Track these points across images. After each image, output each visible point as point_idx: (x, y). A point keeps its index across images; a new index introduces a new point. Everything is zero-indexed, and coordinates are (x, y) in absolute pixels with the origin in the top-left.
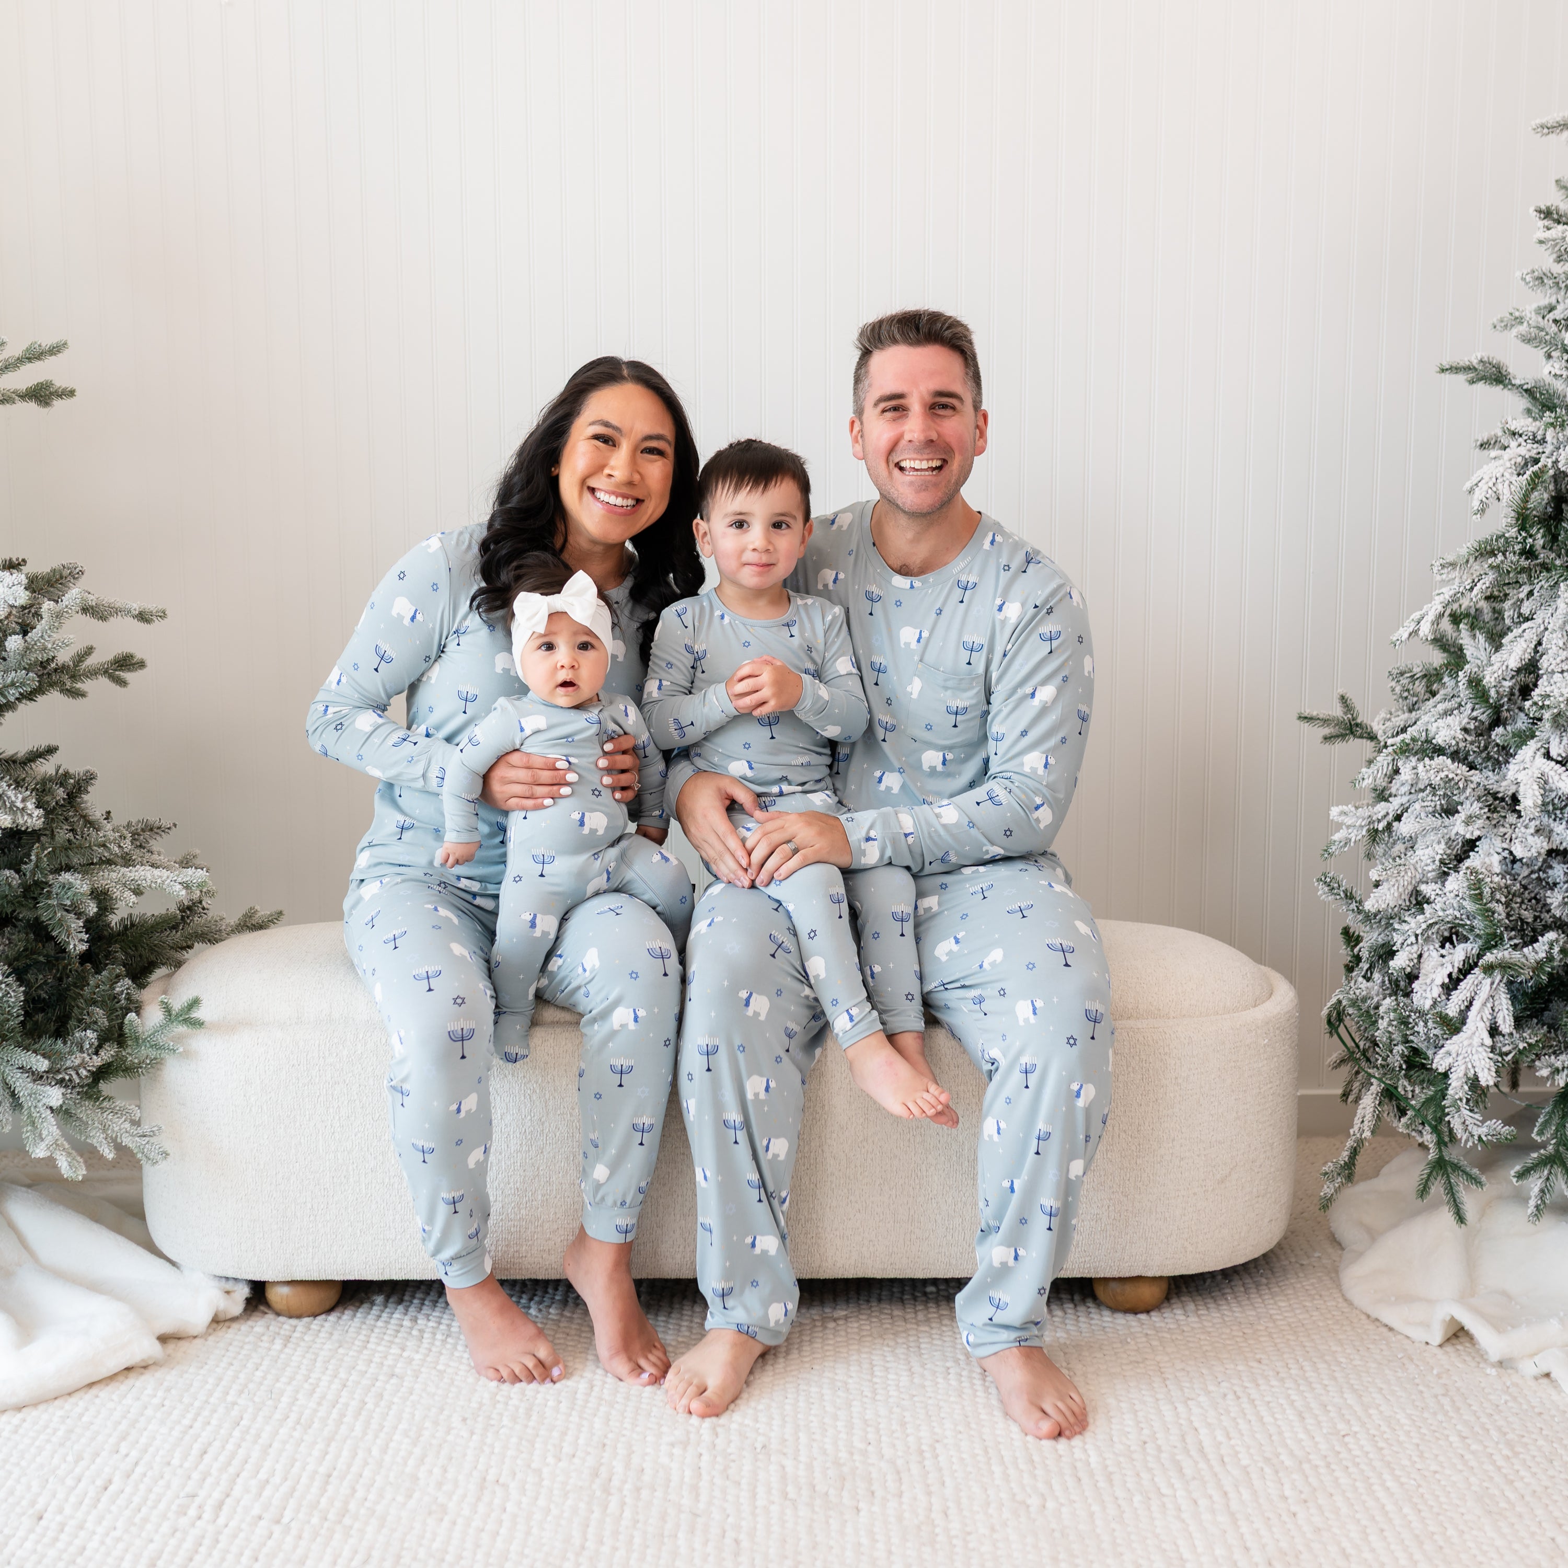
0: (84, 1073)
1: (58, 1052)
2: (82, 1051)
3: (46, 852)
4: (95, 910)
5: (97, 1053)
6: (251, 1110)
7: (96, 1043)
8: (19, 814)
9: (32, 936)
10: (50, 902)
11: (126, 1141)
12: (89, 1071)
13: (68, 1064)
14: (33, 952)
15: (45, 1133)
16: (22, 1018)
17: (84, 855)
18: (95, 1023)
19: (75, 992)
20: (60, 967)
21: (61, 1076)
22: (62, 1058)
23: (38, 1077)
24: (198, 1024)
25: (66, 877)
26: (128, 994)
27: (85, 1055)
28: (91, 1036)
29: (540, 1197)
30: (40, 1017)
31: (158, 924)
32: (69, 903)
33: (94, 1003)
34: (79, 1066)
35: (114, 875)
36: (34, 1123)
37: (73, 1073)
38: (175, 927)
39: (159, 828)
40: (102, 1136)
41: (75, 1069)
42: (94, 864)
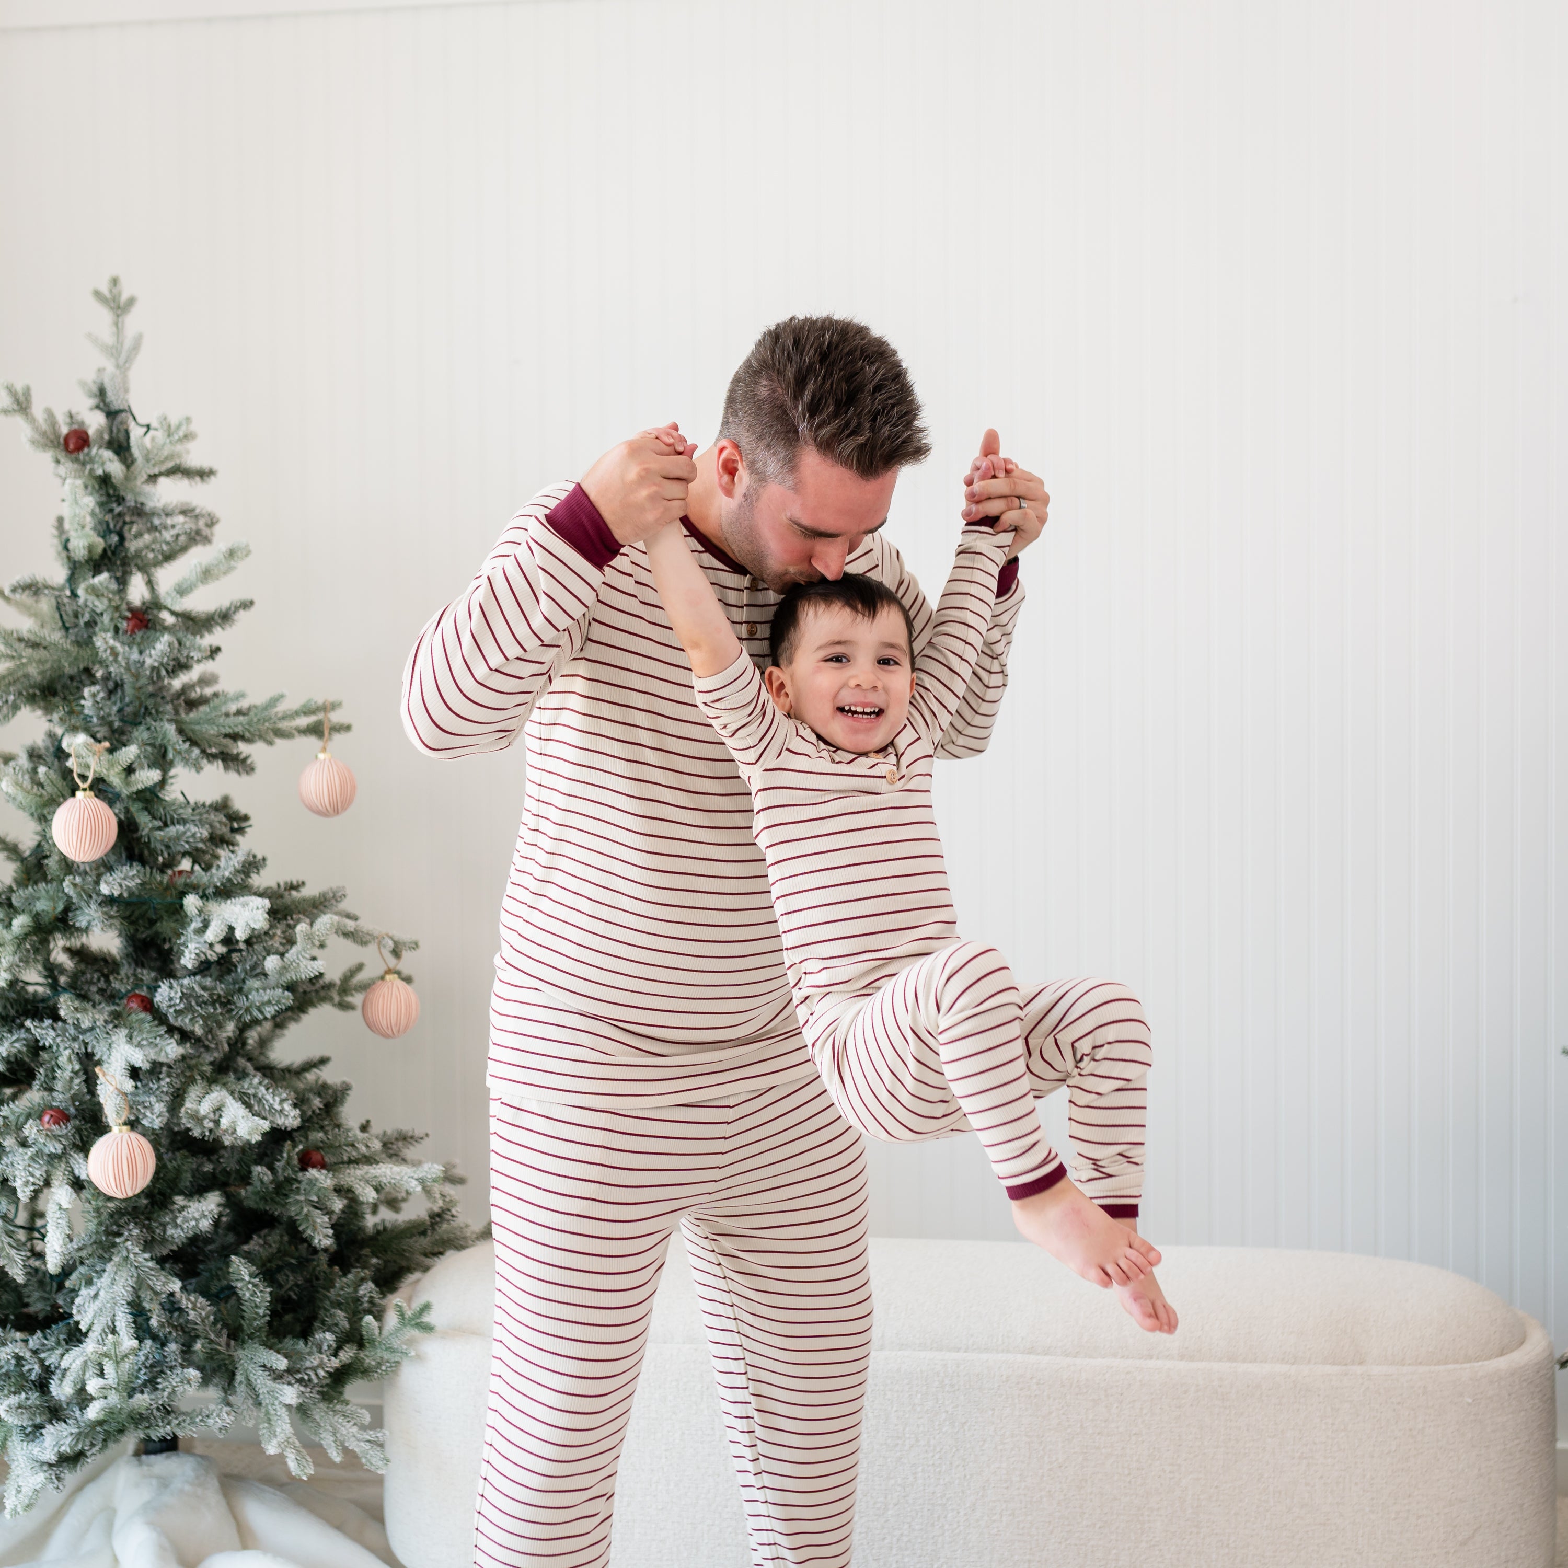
0: (322, 1373)
1: (299, 1353)
2: (320, 1352)
3: (296, 1150)
4: (342, 1208)
5: (335, 1355)
7: (334, 1345)
8: (277, 1115)
9: (286, 1238)
10: (298, 1197)
11: (352, 1445)
12: (327, 1372)
13: (308, 1364)
14: (286, 1254)
15: (278, 1430)
16: (268, 1318)
17: (334, 1154)
18: (336, 1325)
20: (309, 1267)
21: (300, 1376)
22: (302, 1358)
23: (277, 1376)
24: (428, 1328)
25: (313, 1173)
26: (371, 1297)
27: (324, 1356)
28: (331, 1338)
30: (288, 1317)
31: (406, 1228)
32: (315, 1198)
33: (339, 1305)
34: (318, 1367)
35: (359, 1173)
36: (270, 1420)
37: (311, 1373)
38: (424, 1233)
40: (332, 1439)
41: (314, 1369)
42: (343, 1163)
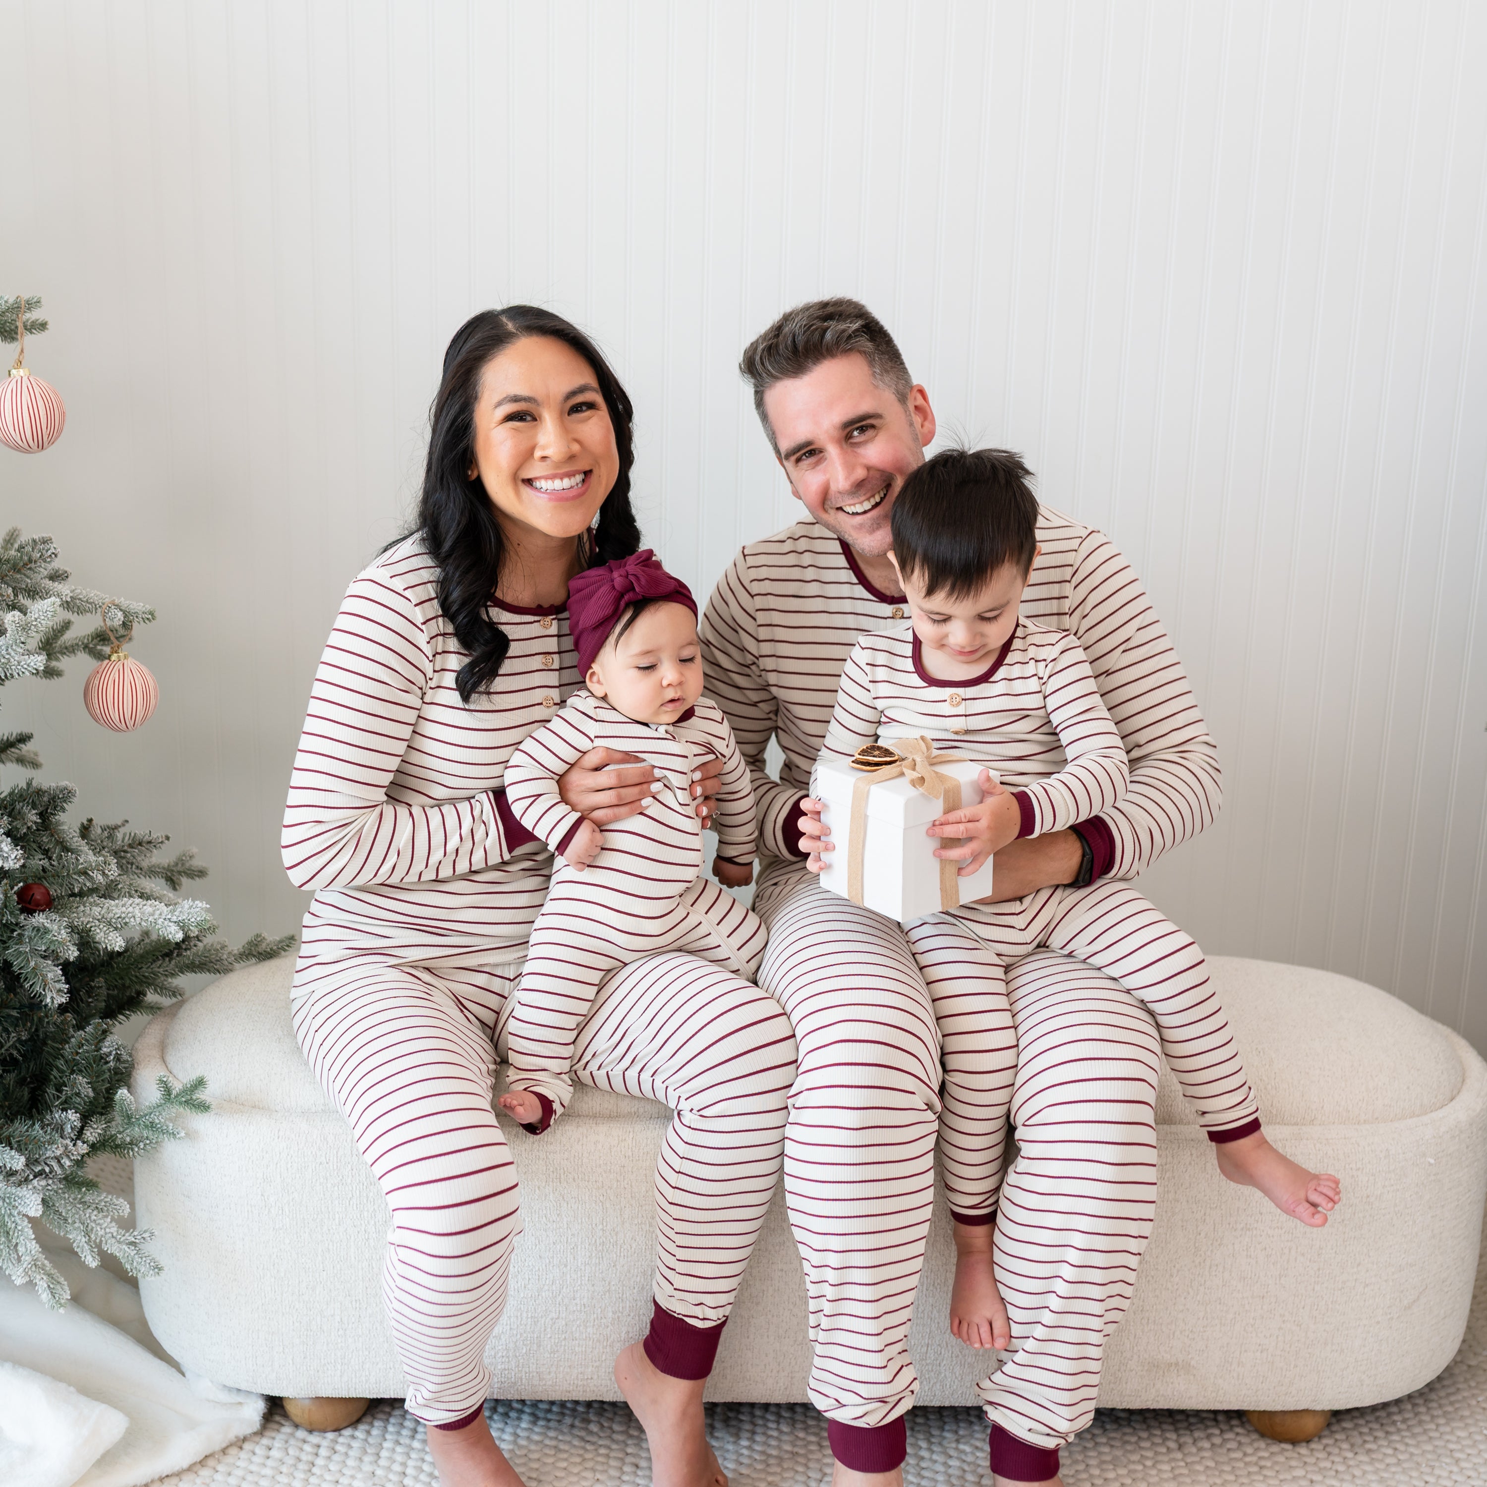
0: (67, 1163)
1: (37, 1142)
2: (63, 1137)
3: (16, 888)
4: (76, 954)
5: (81, 1136)
6: (269, 1211)
7: (79, 1124)
10: (21, 947)
11: (113, 1248)
12: (73, 1159)
13: (49, 1154)
15: (23, 1252)
17: (62, 886)
18: (78, 1094)
19: (53, 1048)
20: (35, 1018)
21: (40, 1168)
22: (41, 1149)
23: (12, 1177)
25: (40, 919)
26: (117, 1053)
27: (67, 1141)
28: (73, 1118)
29: (610, 1314)
31: (147, 953)
32: (44, 948)
33: (78, 1068)
34: (61, 1155)
35: (96, 910)
36: (8, 1233)
37: (54, 1164)
39: (150, 842)
40: (84, 1240)
41: (58, 1159)
42: (73, 895)
